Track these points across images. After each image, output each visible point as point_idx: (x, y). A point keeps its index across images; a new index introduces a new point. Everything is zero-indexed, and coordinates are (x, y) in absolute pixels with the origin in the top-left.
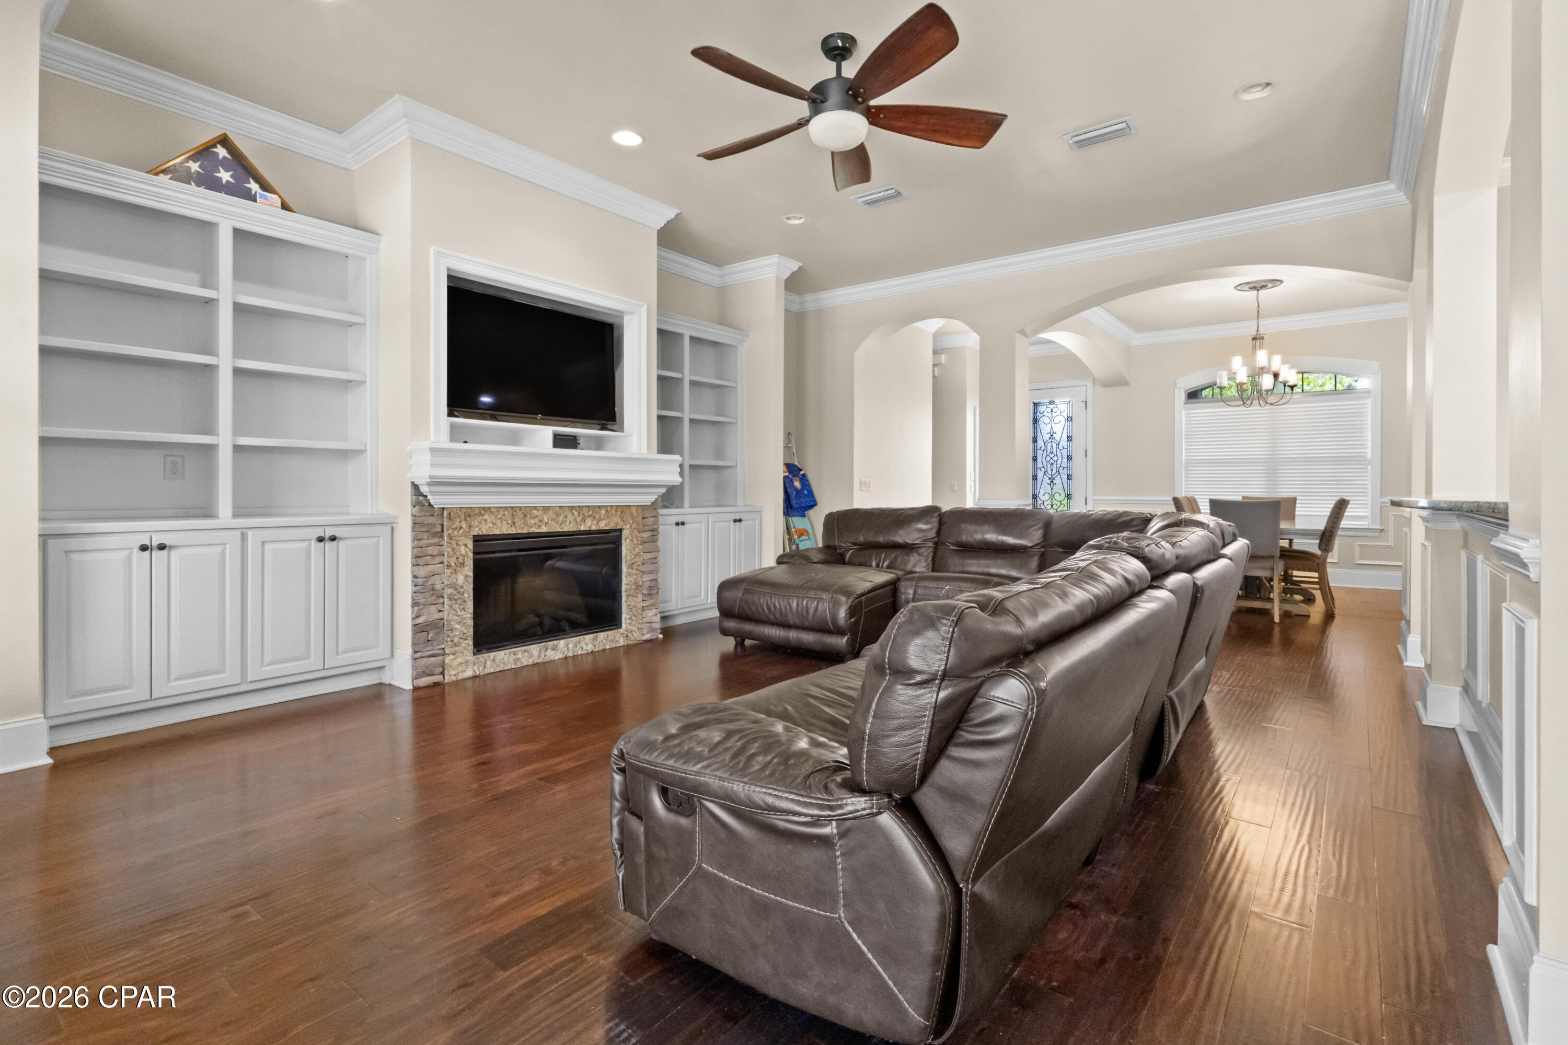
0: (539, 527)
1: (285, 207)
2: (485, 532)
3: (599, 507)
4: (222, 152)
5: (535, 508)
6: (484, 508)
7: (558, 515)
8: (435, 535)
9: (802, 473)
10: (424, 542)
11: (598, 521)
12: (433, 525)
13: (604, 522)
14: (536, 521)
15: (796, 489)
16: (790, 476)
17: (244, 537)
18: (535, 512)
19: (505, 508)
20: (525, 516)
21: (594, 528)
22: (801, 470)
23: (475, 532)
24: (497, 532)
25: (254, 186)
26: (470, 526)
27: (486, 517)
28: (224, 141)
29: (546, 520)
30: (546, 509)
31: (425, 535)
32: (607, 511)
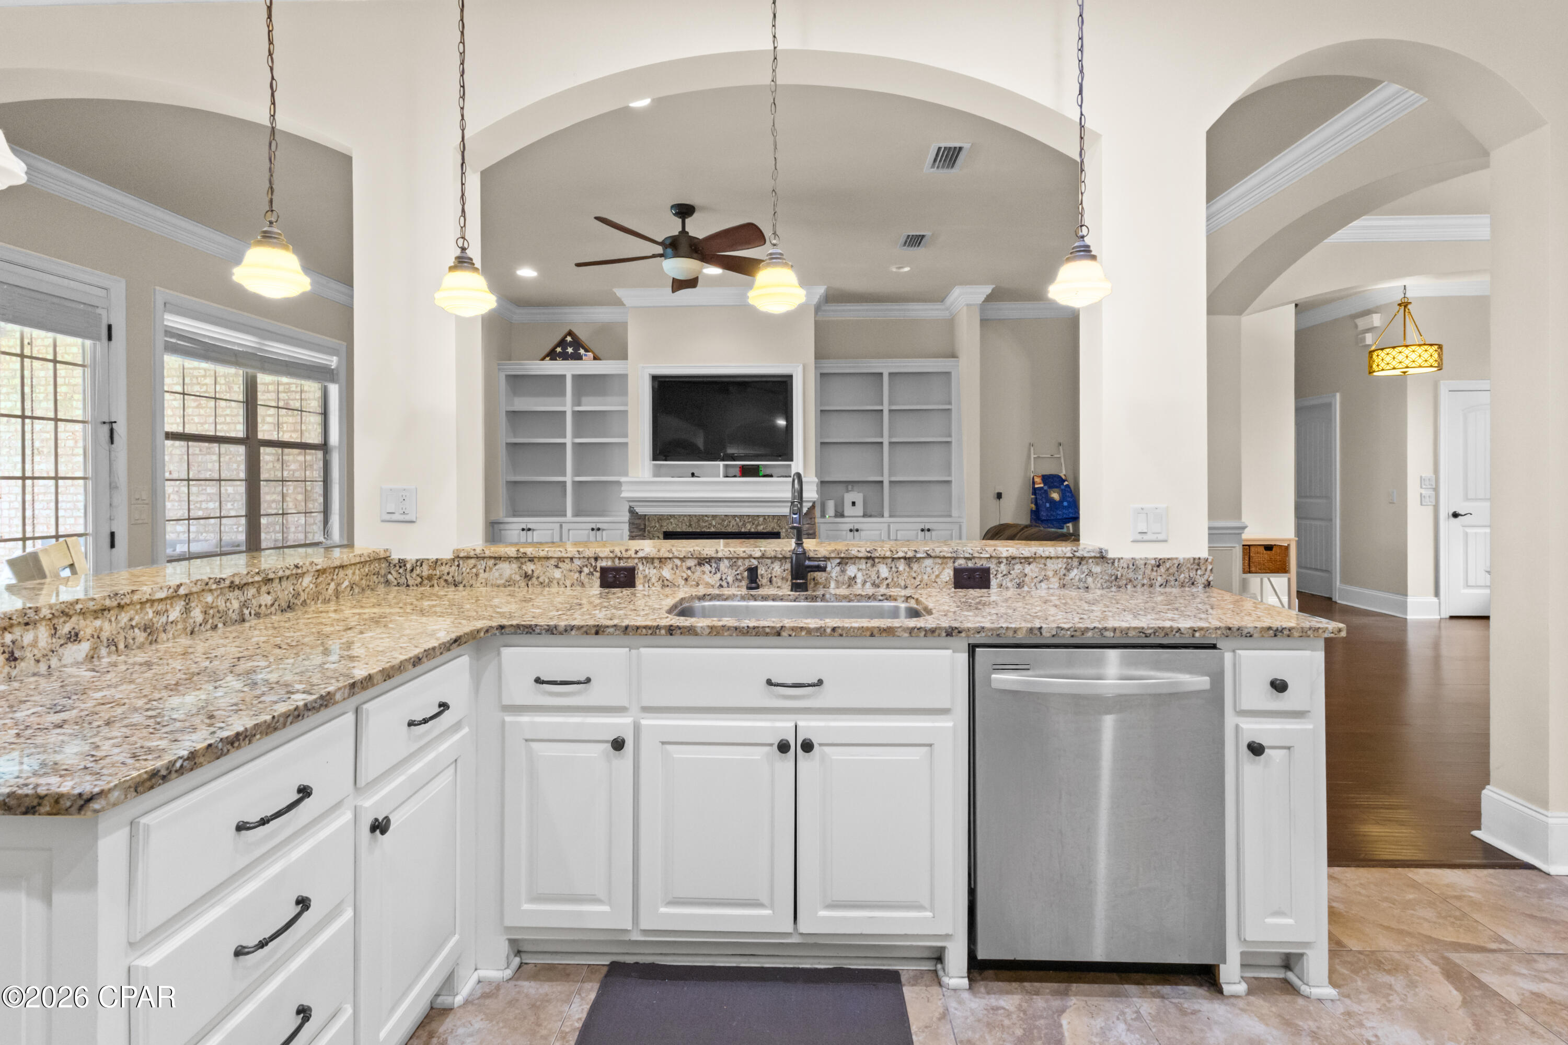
0: (709, 528)
1: (595, 358)
2: (671, 530)
3: (758, 516)
4: (569, 339)
5: (706, 516)
6: (670, 515)
7: (724, 520)
8: (641, 530)
9: (1066, 483)
10: (634, 534)
11: (757, 526)
12: (640, 525)
13: (762, 527)
14: (706, 524)
15: (1052, 501)
16: (1046, 488)
17: (561, 526)
18: (706, 518)
19: (685, 516)
20: (699, 521)
21: (753, 530)
22: (1064, 481)
23: (665, 529)
24: (679, 530)
25: (582, 351)
26: (661, 526)
27: (672, 520)
28: (570, 333)
29: (714, 523)
30: (714, 517)
31: (635, 530)
32: (765, 519)
